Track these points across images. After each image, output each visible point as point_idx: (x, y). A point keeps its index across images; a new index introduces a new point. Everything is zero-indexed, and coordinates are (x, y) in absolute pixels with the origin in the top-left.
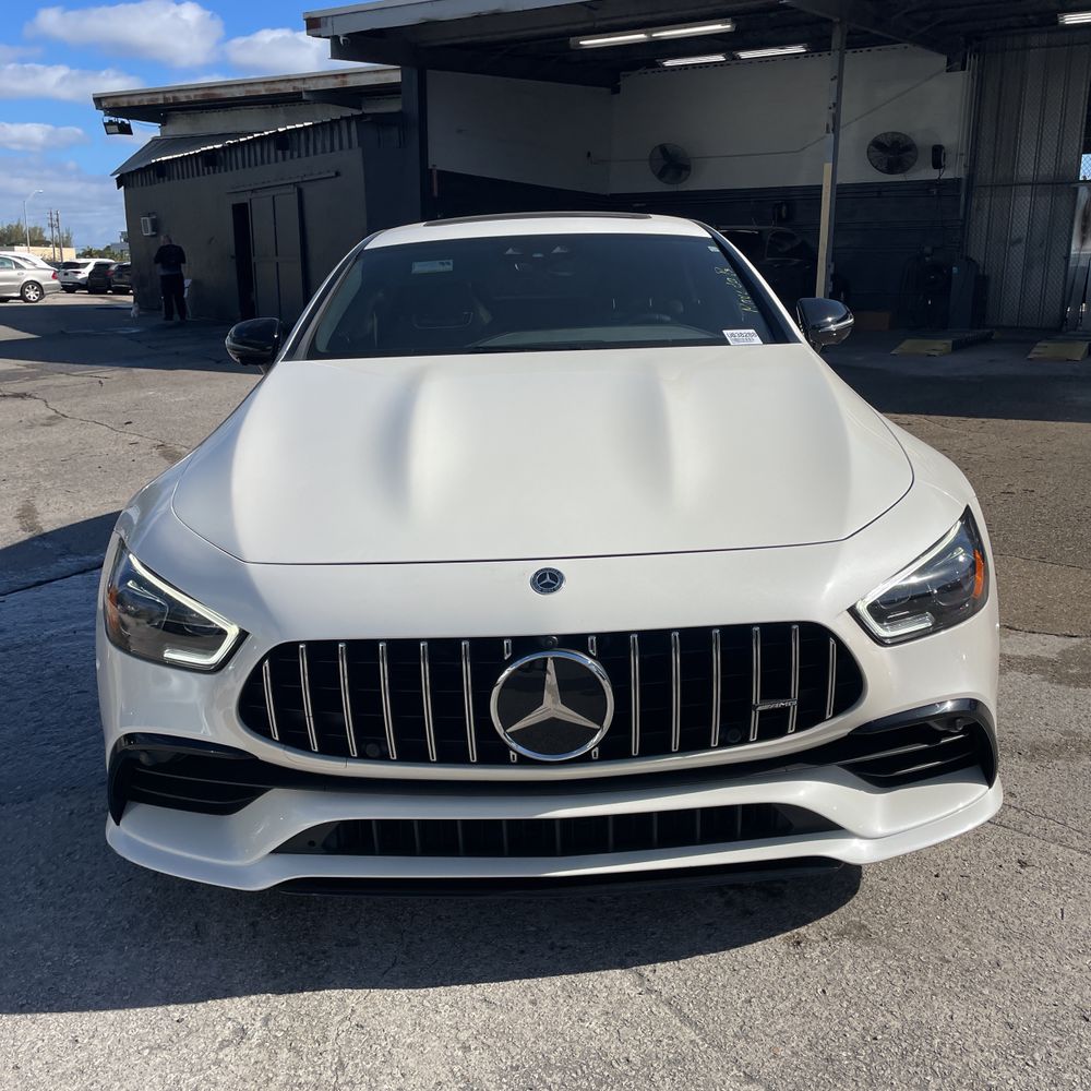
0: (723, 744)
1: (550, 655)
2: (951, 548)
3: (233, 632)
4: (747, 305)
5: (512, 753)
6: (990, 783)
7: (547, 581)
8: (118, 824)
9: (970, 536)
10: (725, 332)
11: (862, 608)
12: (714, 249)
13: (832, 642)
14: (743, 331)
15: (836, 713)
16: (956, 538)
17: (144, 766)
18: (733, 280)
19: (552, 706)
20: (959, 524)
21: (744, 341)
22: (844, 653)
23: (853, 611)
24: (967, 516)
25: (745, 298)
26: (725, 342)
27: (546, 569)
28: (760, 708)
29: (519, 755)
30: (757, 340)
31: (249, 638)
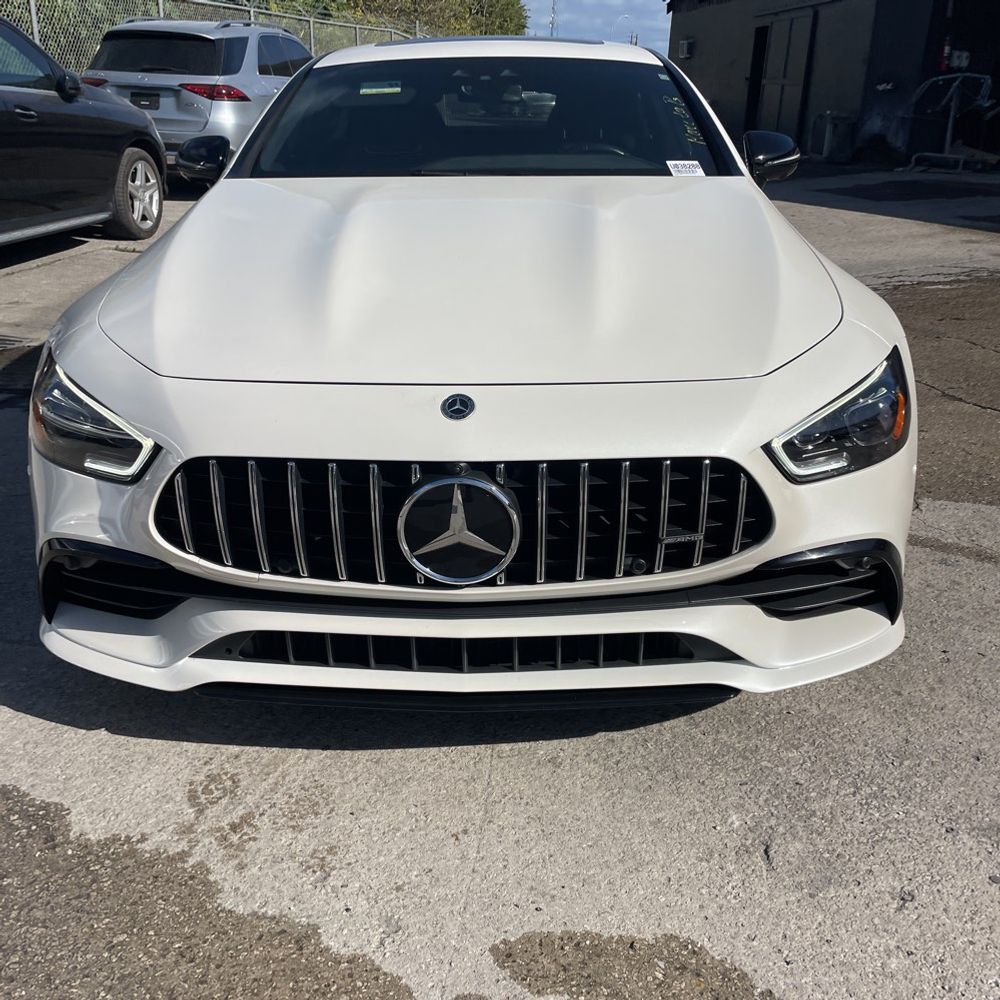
0: (628, 573)
1: (456, 481)
2: (873, 388)
3: (148, 444)
4: (694, 136)
5: (418, 575)
6: (893, 619)
7: (458, 407)
8: (50, 623)
9: (895, 377)
10: (668, 163)
11: (777, 445)
12: (664, 77)
13: (743, 478)
14: (686, 162)
15: (744, 547)
16: (880, 378)
17: (67, 571)
18: (680, 110)
19: (459, 531)
20: (885, 363)
21: (687, 172)
22: (755, 489)
23: (767, 448)
24: (894, 357)
25: (691, 129)
26: (667, 173)
27: (458, 395)
28: (666, 542)
29: (426, 578)
30: (700, 172)
31: (164, 451)
